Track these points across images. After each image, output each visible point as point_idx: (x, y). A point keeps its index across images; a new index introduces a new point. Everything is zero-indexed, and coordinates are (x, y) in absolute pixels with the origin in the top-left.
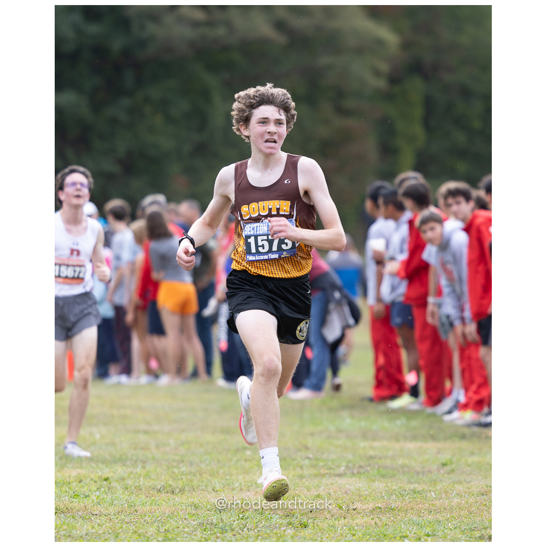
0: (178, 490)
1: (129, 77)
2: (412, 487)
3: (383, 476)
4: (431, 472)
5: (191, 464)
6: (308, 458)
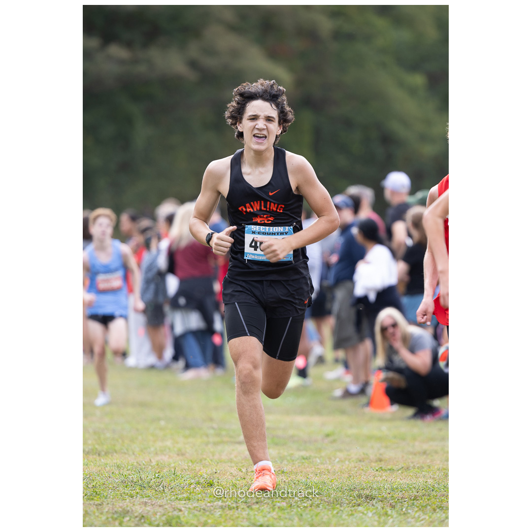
0: (103, 453)
2: (301, 454)
3: (276, 444)
4: (316, 441)
6: (213, 428)
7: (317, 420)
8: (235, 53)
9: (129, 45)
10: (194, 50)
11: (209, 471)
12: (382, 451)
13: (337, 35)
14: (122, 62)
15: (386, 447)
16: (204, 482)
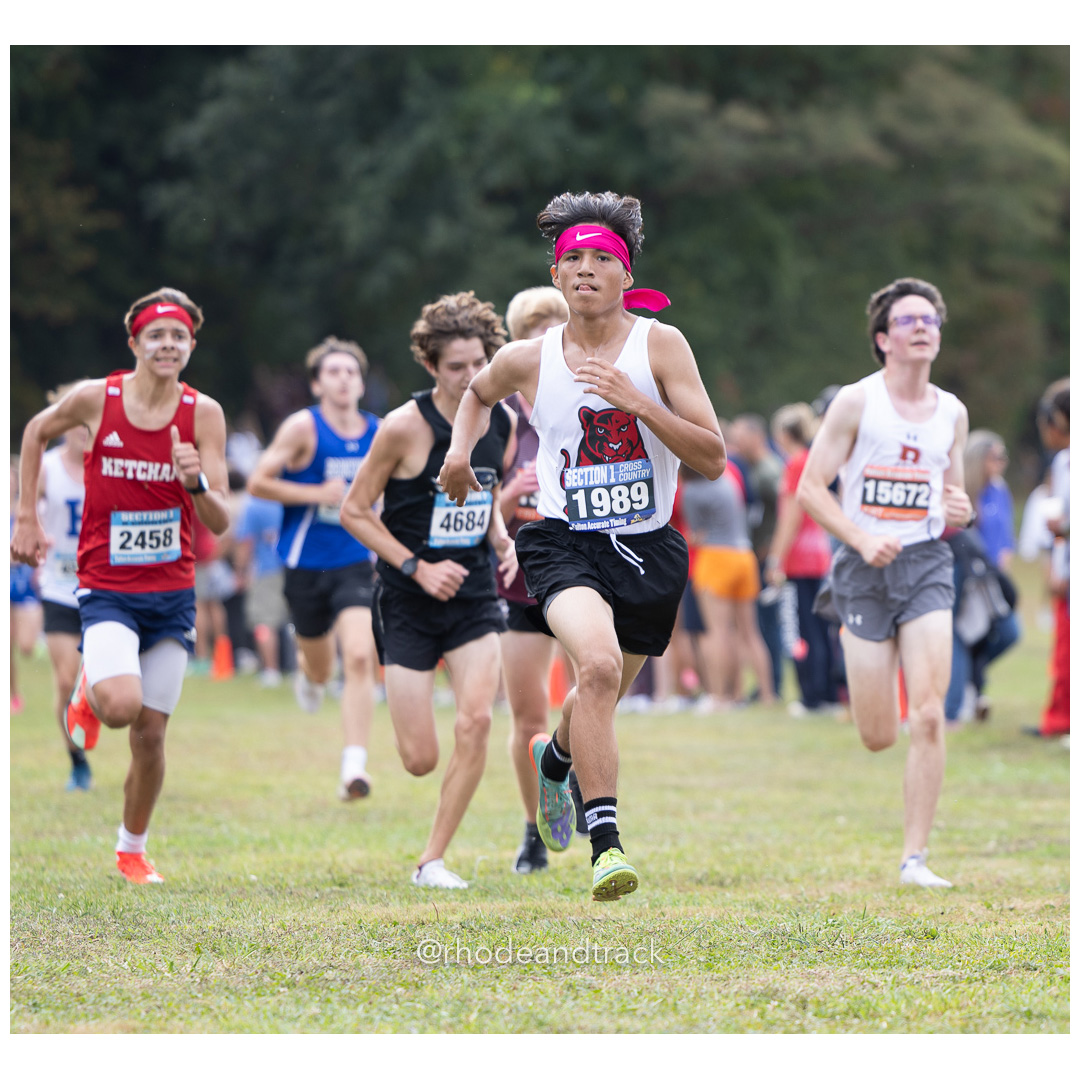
0: (729, 881)
8: (965, 116)
9: (763, 105)
10: (887, 110)
11: (931, 909)
14: (752, 137)
16: (920, 933)
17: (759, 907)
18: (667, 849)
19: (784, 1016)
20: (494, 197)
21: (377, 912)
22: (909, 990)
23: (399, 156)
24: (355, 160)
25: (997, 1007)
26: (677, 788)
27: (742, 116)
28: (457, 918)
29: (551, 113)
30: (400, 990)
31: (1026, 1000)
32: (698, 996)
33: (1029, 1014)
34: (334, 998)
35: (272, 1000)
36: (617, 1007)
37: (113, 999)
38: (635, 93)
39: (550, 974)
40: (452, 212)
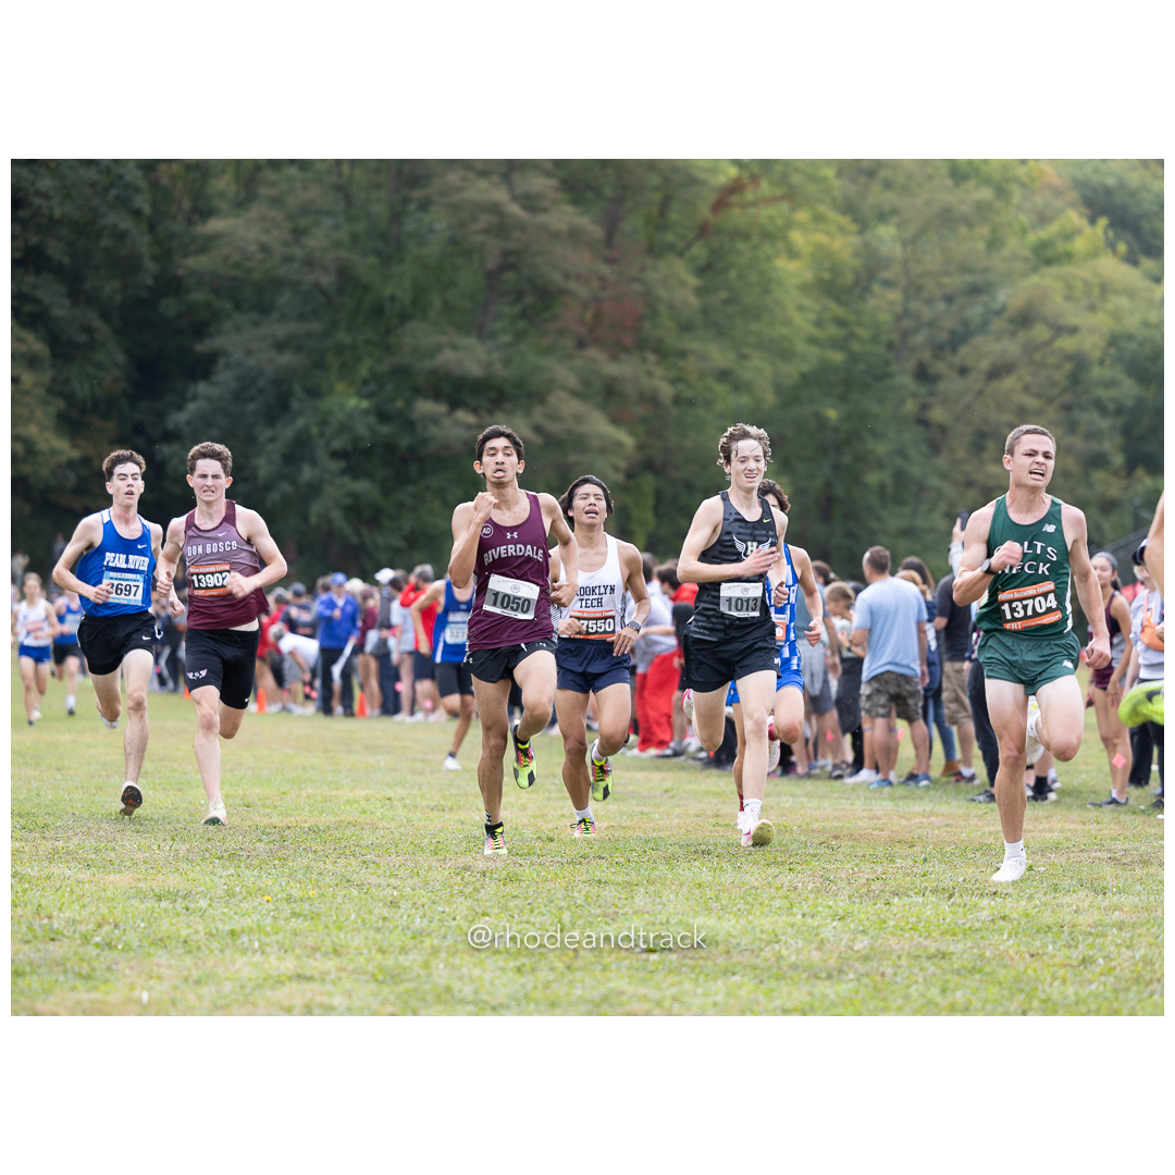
0: (447, 809)
1: (413, 470)
2: (640, 809)
4: (655, 797)
5: (459, 787)
6: (555, 784)
7: (656, 776)
8: (578, 419)
9: (475, 411)
10: (538, 415)
11: (551, 826)
12: (718, 807)
13: (677, 401)
14: (469, 427)
15: (724, 803)
16: (544, 838)
17: (462, 823)
18: (416, 792)
19: (474, 879)
20: (335, 455)
21: (266, 821)
22: (540, 868)
23: (287, 433)
24: (264, 433)
25: (583, 878)
26: (422, 761)
27: (463, 416)
28: (307, 825)
29: (366, 412)
30: (276, 862)
31: (598, 875)
32: (430, 868)
33: (600, 882)
34: (242, 865)
35: (211, 866)
36: (388, 873)
37: (128, 864)
38: (409, 403)
39: (354, 856)
40: (314, 462)
